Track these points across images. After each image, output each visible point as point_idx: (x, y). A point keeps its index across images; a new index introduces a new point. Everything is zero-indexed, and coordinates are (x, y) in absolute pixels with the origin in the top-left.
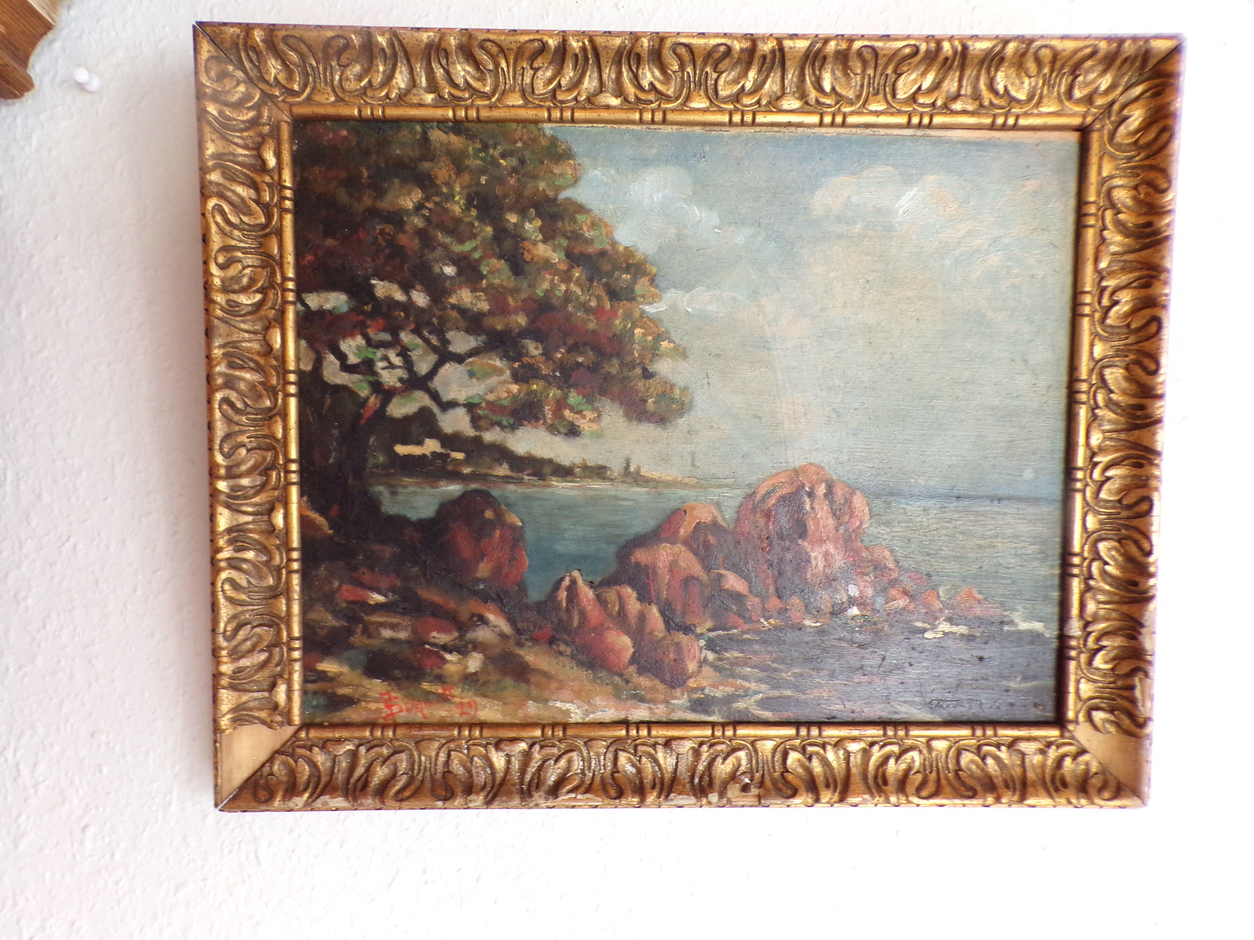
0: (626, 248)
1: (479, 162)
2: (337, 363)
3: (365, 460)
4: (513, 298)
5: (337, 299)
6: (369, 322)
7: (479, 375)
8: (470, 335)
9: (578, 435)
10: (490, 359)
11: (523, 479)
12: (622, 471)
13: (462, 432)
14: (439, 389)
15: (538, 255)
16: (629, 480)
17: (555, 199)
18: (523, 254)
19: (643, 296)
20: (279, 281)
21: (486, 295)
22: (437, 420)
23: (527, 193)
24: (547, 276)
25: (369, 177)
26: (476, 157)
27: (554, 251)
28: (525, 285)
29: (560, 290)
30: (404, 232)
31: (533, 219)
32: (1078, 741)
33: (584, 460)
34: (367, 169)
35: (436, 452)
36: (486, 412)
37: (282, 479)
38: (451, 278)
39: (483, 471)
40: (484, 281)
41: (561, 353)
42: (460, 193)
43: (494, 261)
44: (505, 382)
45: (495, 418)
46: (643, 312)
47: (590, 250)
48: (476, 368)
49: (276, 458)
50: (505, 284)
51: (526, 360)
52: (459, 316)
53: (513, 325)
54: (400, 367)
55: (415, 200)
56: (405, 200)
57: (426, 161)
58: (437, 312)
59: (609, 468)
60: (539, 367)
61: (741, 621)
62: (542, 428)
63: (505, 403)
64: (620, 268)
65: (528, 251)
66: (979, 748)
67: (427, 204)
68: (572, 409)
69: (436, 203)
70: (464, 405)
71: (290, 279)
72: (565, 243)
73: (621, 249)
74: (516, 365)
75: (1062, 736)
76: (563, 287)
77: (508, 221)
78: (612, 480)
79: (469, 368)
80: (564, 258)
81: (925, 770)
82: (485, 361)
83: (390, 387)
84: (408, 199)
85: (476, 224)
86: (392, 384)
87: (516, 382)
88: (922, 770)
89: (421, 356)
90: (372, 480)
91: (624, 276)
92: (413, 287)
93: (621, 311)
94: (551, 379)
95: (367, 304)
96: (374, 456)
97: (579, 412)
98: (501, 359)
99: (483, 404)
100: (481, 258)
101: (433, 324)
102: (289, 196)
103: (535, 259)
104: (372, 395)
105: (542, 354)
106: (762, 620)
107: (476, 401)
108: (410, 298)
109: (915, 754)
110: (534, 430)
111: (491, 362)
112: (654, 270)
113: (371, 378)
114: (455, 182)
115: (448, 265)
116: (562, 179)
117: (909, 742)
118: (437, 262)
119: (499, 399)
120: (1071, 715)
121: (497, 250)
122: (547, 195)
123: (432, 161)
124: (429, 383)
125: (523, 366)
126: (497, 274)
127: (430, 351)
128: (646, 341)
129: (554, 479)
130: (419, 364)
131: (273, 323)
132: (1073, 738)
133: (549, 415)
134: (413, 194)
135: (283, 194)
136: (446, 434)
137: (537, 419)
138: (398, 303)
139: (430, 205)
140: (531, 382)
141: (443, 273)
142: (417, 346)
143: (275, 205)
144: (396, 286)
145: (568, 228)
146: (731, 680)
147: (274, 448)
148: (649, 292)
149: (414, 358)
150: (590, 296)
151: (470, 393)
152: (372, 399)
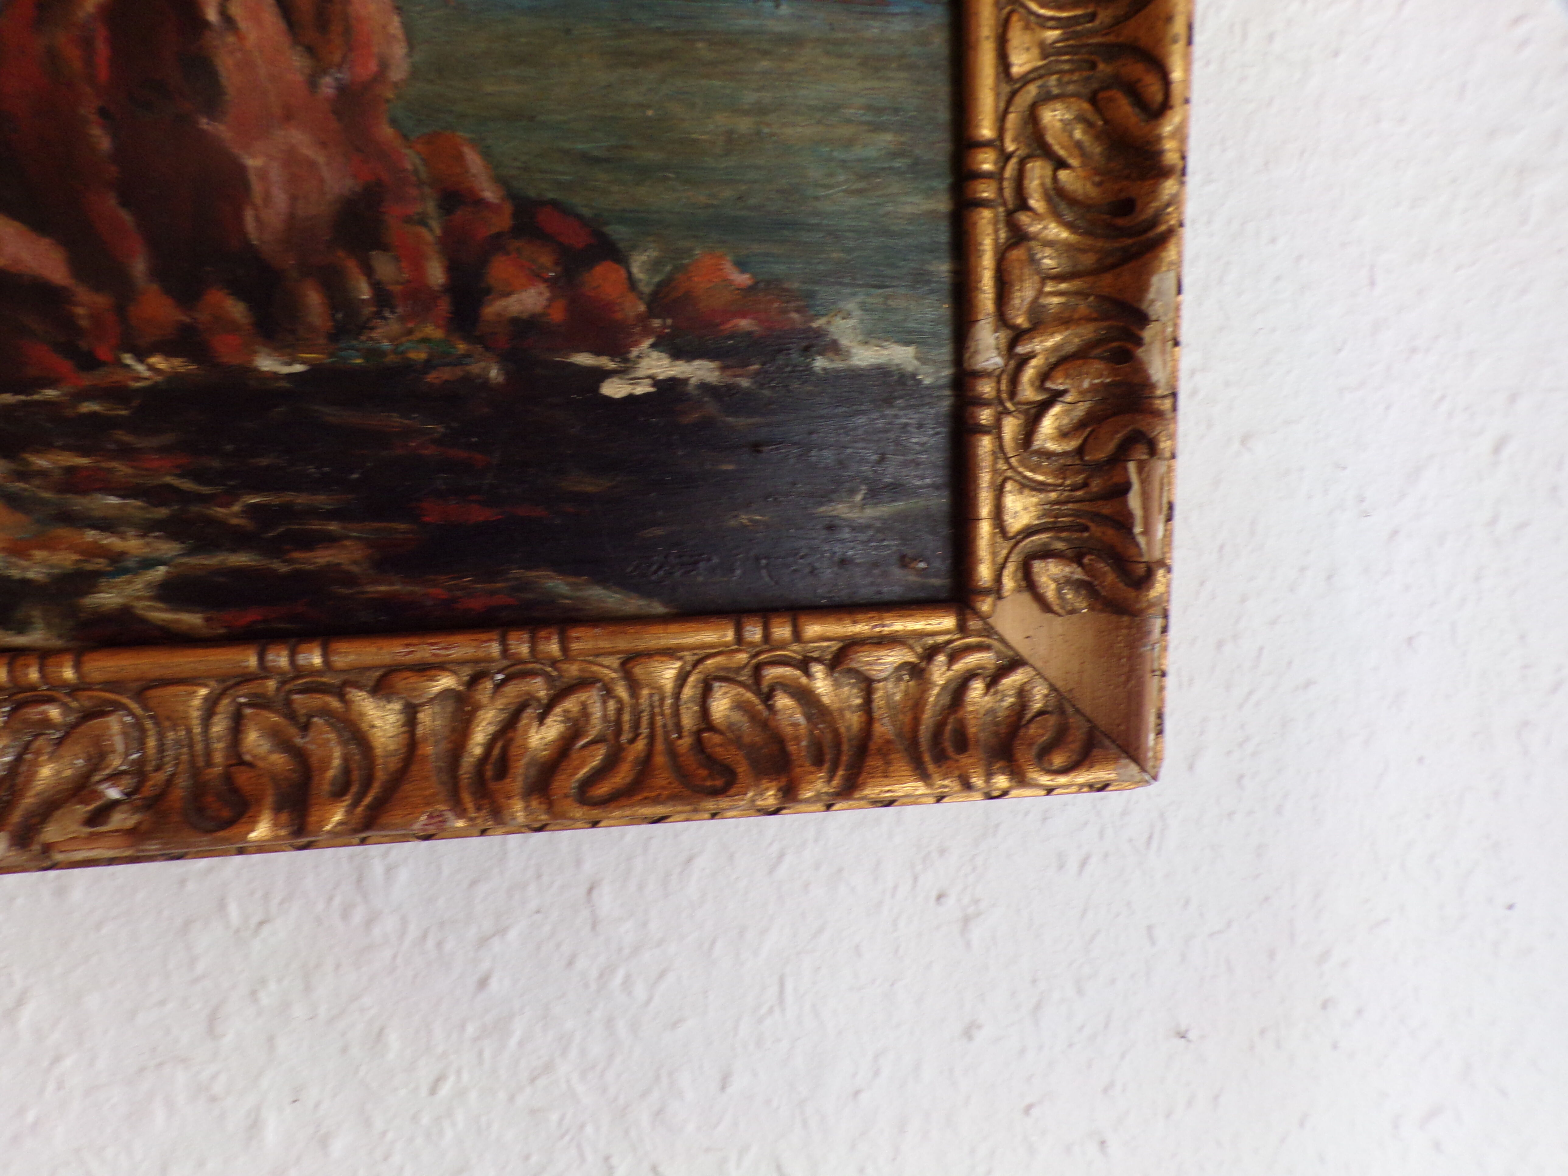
32: (1003, 641)
61: (64, 365)
66: (757, 670)
75: (962, 628)
81: (618, 732)
88: (611, 737)
106: (128, 359)
109: (592, 697)
117: (573, 670)
120: (985, 576)
132: (989, 631)
146: (63, 532)
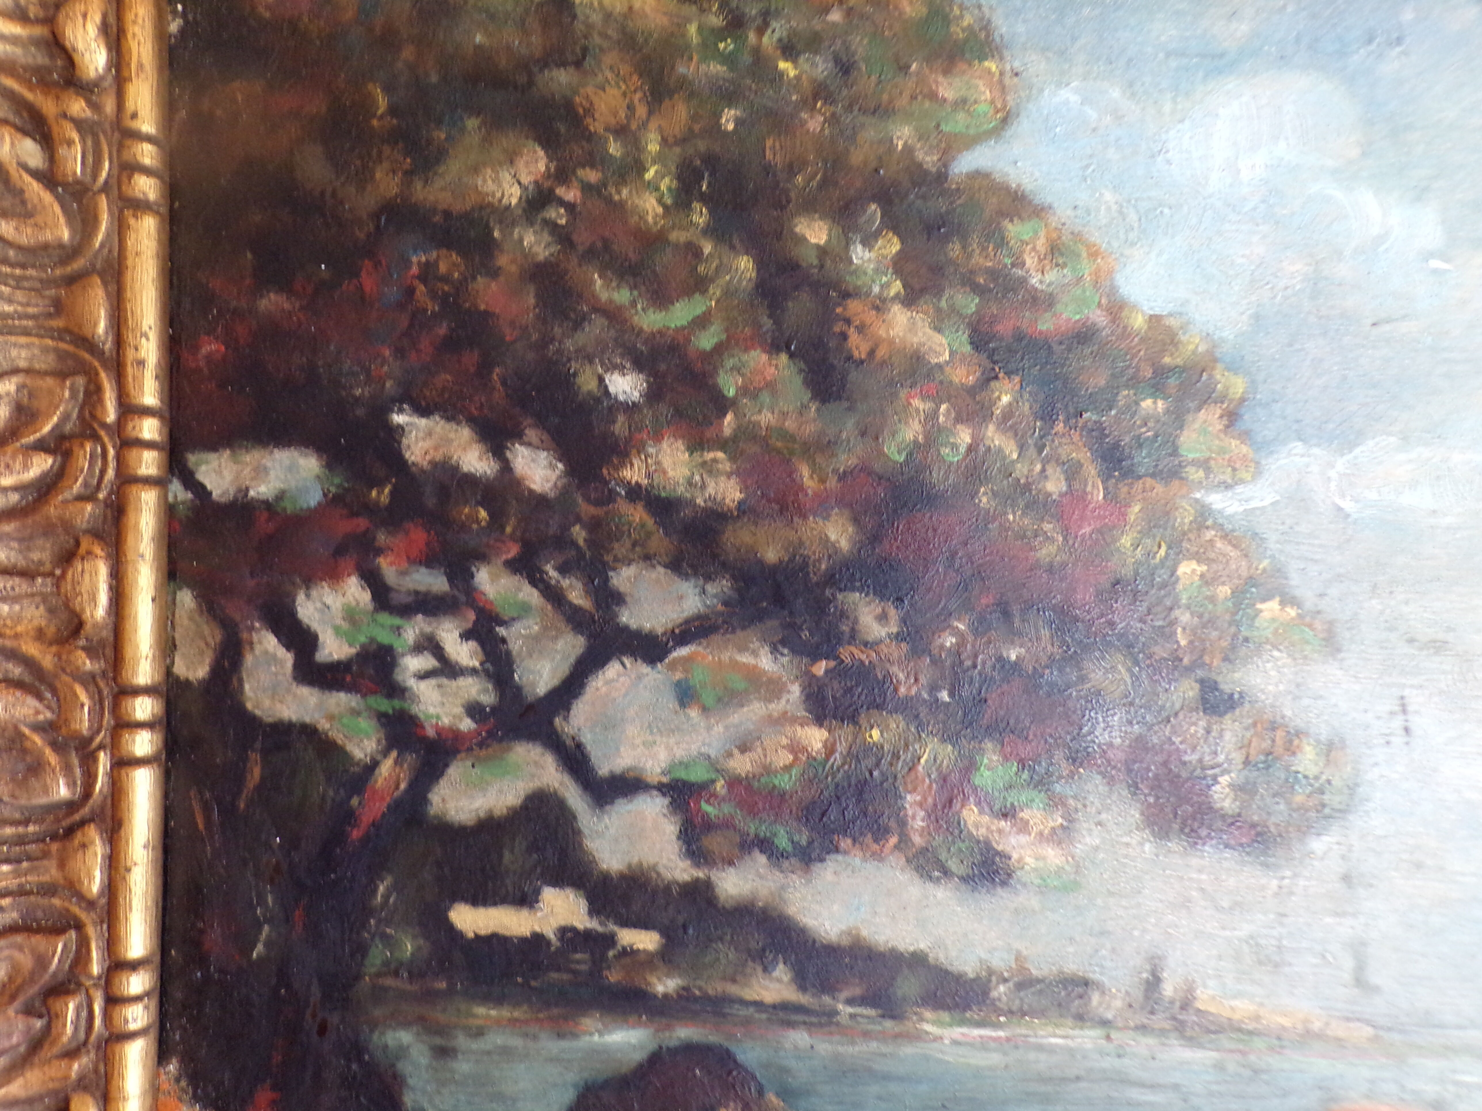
0: (1155, 320)
1: (716, 68)
2: (287, 658)
3: (361, 950)
4: (814, 469)
5: (292, 468)
6: (382, 538)
7: (708, 698)
8: (685, 576)
9: (1004, 884)
10: (742, 649)
11: (835, 1013)
12: (1138, 994)
13: (654, 868)
14: (587, 739)
15: (891, 342)
16: (1159, 1021)
17: (941, 177)
18: (844, 336)
19: (1204, 464)
20: (111, 416)
21: (732, 459)
22: (578, 833)
23: (857, 157)
24: (916, 402)
25: (393, 110)
26: (709, 50)
27: (938, 330)
28: (849, 428)
29: (954, 447)
30: (494, 273)
31: (877, 234)
33: (1019, 957)
34: (388, 89)
35: (573, 929)
36: (727, 809)
37: (98, 1022)
38: (630, 408)
39: (716, 987)
40: (729, 417)
41: (956, 632)
42: (659, 159)
43: (757, 358)
44: (784, 719)
45: (752, 828)
46: (1203, 512)
47: (1045, 324)
48: (698, 676)
49: (81, 957)
50: (790, 424)
51: (846, 652)
52: (650, 522)
53: (813, 550)
54: (474, 671)
55: (526, 179)
56: (497, 180)
57: (563, 64)
58: (586, 509)
59: (1099, 986)
60: (888, 675)
62: (897, 860)
63: (785, 782)
64: (1134, 382)
65: (861, 329)
67: (560, 191)
68: (985, 802)
69: (587, 188)
70: (662, 789)
71: (146, 412)
72: (970, 304)
73: (1138, 322)
74: (821, 668)
76: (964, 436)
77: (803, 240)
78: (1105, 1023)
79: (678, 675)
80: (968, 349)
82: (726, 656)
83: (439, 731)
84: (506, 176)
85: (708, 248)
86: (446, 721)
87: (819, 720)
89: (536, 638)
90: (378, 1012)
91: (1147, 404)
92: (517, 435)
93: (1137, 508)
94: (923, 712)
95: (380, 484)
96: (385, 937)
97: (1007, 814)
98: (774, 650)
99: (720, 786)
100: (719, 349)
101: (574, 544)
102: (147, 161)
103: (882, 352)
104: (385, 753)
105: (899, 637)
107: (698, 775)
108: (506, 467)
110: (871, 866)
111: (745, 659)
112: (1238, 386)
113: (385, 705)
114: (644, 125)
115: (621, 369)
116: (961, 116)
118: (590, 359)
119: (768, 770)
121: (767, 323)
122: (920, 165)
123: (578, 64)
124: (557, 721)
125: (840, 672)
126: (765, 397)
127: (562, 625)
128: (1212, 599)
129: (928, 1014)
130: (529, 663)
131: (85, 543)
133: (918, 821)
134: (521, 163)
135: (126, 156)
136: (606, 878)
137: (880, 833)
138: (470, 480)
139: (570, 194)
140: (863, 720)
141: (607, 392)
142: (525, 609)
143: (106, 188)
144: (465, 433)
145: (978, 260)
147: (79, 926)
148: (1222, 451)
149: (515, 646)
150: (1045, 462)
151: (680, 753)
152: (386, 767)
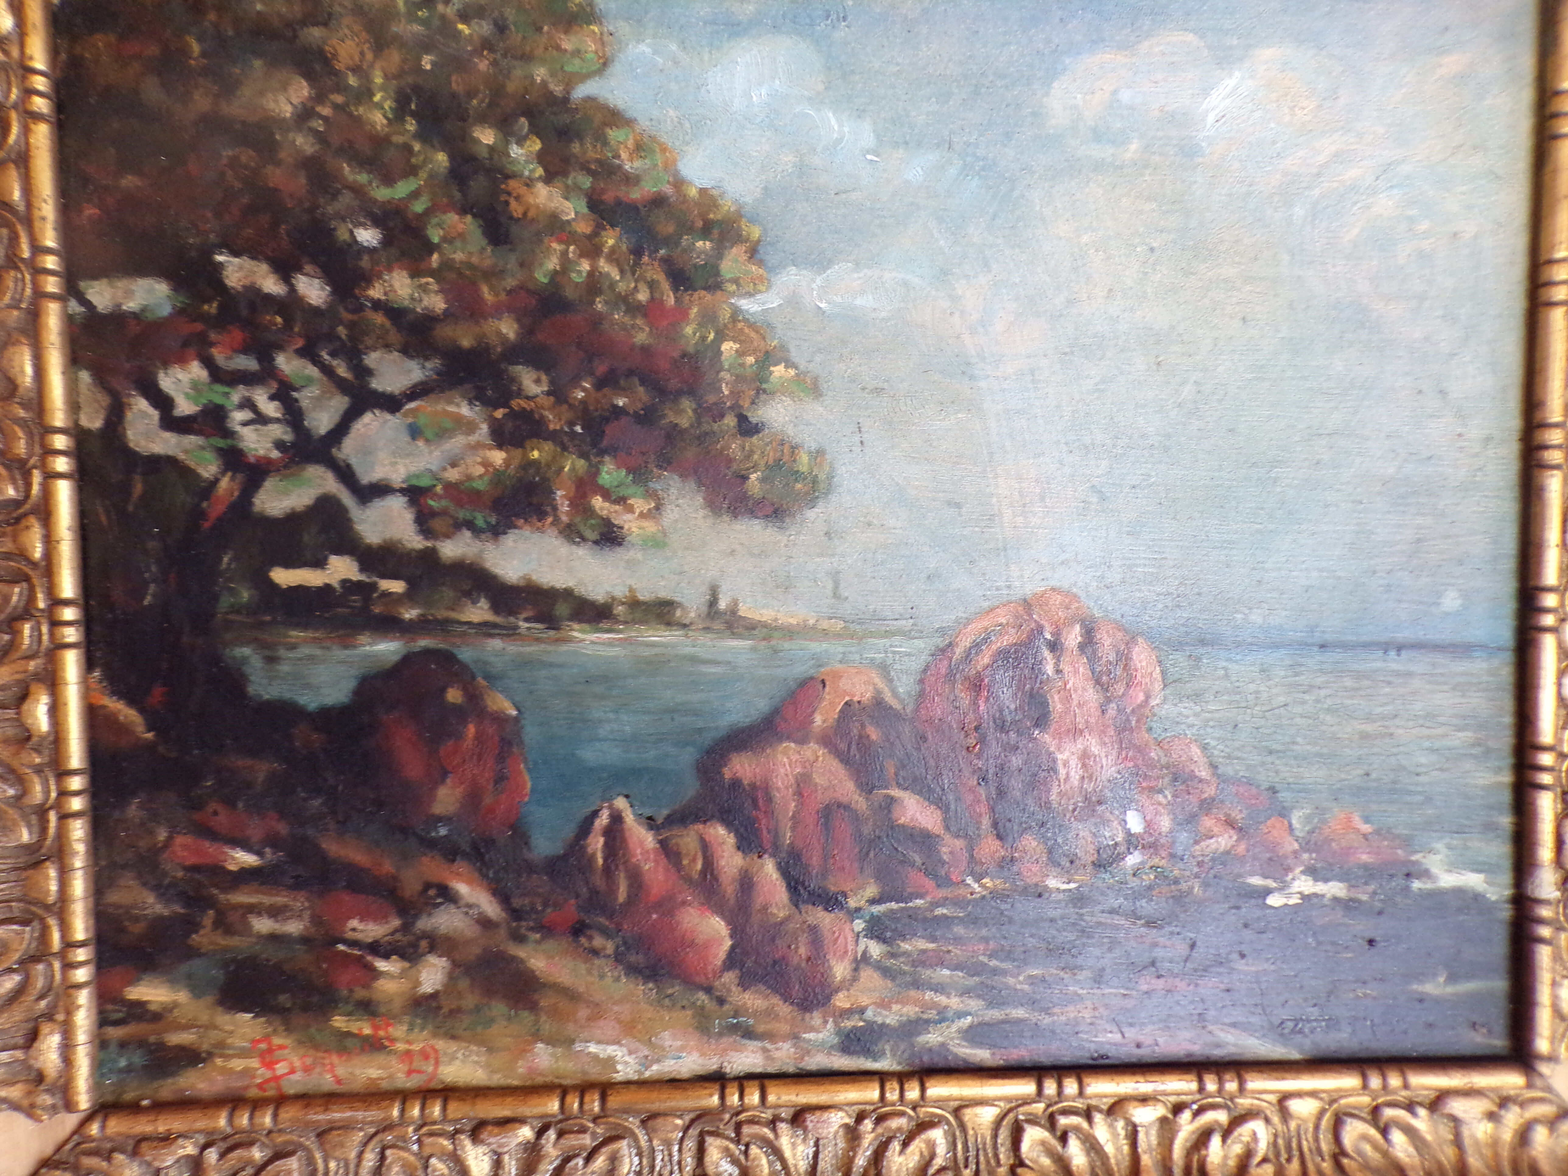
0: (703, 191)
1: (417, 28)
2: (155, 414)
3: (215, 598)
4: (492, 288)
5: (151, 291)
6: (213, 336)
7: (429, 434)
8: (411, 357)
9: (620, 544)
10: (450, 402)
11: (517, 627)
12: (704, 609)
13: (400, 541)
14: (353, 461)
15: (538, 207)
16: (718, 625)
17: (566, 100)
18: (507, 203)
19: (736, 281)
20: (26, 254)
21: (438, 282)
22: (349, 520)
23: (511, 87)
24: (555, 245)
25: (204, 54)
26: (412, 17)
27: (567, 198)
28: (512, 261)
29: (579, 272)
30: (278, 163)
31: (525, 138)
32: (1558, 1095)
33: (631, 590)
34: (200, 40)
35: (350, 581)
36: (444, 503)
37: (45, 638)
38: (372, 251)
39: (442, 614)
40: (435, 256)
41: (584, 390)
42: (383, 88)
43: (452, 218)
44: (479, 446)
45: (462, 514)
46: (736, 312)
47: (635, 194)
48: (422, 421)
49: (31, 598)
50: (475, 260)
51: (517, 403)
52: (388, 324)
53: (493, 340)
54: (277, 420)
55: (295, 101)
56: (276, 101)
57: (316, 24)
58: (346, 316)
59: (680, 605)
60: (542, 417)
61: (929, 883)
62: (553, 532)
63: (480, 485)
64: (690, 229)
65: (518, 198)
66: (1375, 1111)
67: (319, 109)
68: (606, 495)
69: (336, 107)
70: (403, 491)
71: (49, 251)
72: (586, 182)
73: (693, 192)
74: (499, 413)
75: (1529, 1086)
76: (585, 266)
77: (478, 141)
78: (685, 626)
79: (410, 420)
80: (585, 210)
81: (1277, 1155)
82: (439, 407)
83: (258, 458)
84: (282, 99)
85: (417, 147)
86: (262, 452)
87: (500, 446)
88: (1271, 1156)
89: (318, 399)
90: (228, 636)
91: (699, 244)
92: (299, 269)
93: (695, 310)
94: (566, 439)
95: (209, 300)
96: (229, 589)
97: (621, 500)
98: (470, 403)
99: (439, 489)
100: (428, 212)
101: (339, 338)
102: (41, 88)
103: (531, 214)
104: (223, 473)
105: (548, 393)
106: (969, 880)
107: (424, 482)
108: (292, 289)
109: (1256, 1126)
110: (536, 536)
111: (451, 409)
112: (756, 233)
113: (221, 443)
114: (372, 66)
115: (363, 225)
116: (577, 61)
117: (1244, 1102)
118: (343, 219)
119: (469, 478)
120: (1542, 1045)
121: (457, 195)
122: (551, 93)
123: (325, 24)
124: (334, 450)
125: (513, 415)
126: (458, 243)
127: (334, 390)
128: (742, 365)
129: (576, 626)
130: (314, 415)
131: (15, 335)
132: (1549, 1089)
133: (564, 507)
134: (291, 91)
135: (27, 85)
136: (369, 547)
137: (541, 515)
138: (269, 298)
139: (325, 111)
140: (528, 447)
141: (356, 241)
142: (310, 380)
143: (15, 107)
144: (264, 267)
145: (591, 154)
146: (913, 993)
147: (27, 579)
148: (747, 273)
149: (305, 403)
150: (636, 281)
151: (413, 469)
152: (225, 483)
